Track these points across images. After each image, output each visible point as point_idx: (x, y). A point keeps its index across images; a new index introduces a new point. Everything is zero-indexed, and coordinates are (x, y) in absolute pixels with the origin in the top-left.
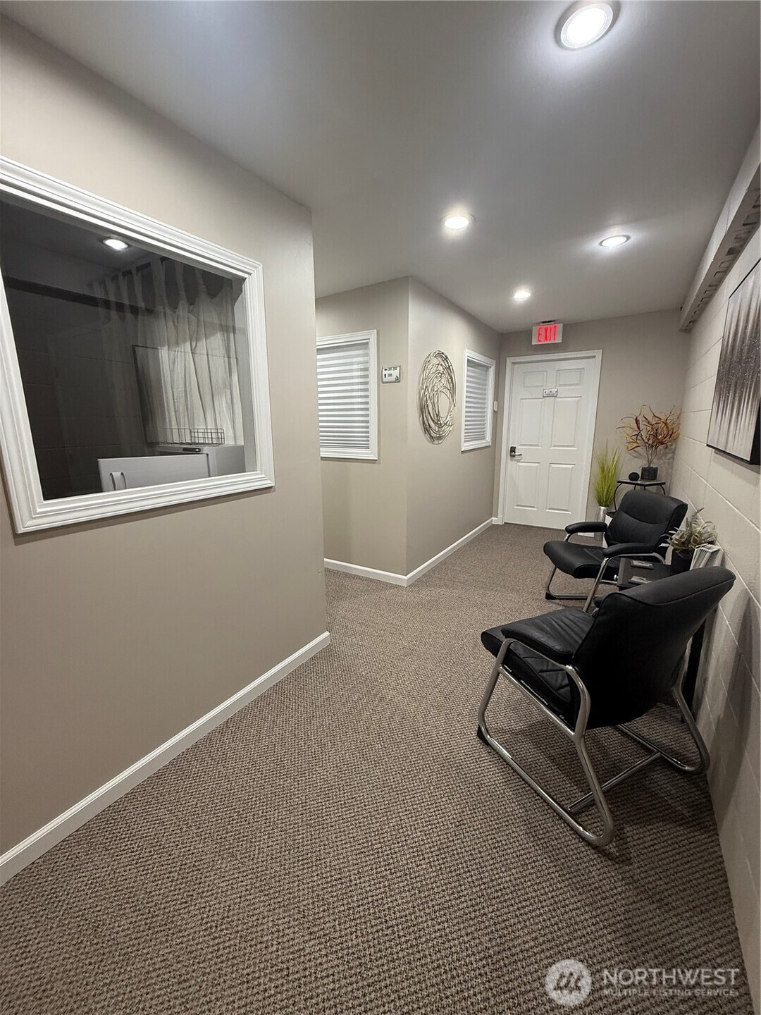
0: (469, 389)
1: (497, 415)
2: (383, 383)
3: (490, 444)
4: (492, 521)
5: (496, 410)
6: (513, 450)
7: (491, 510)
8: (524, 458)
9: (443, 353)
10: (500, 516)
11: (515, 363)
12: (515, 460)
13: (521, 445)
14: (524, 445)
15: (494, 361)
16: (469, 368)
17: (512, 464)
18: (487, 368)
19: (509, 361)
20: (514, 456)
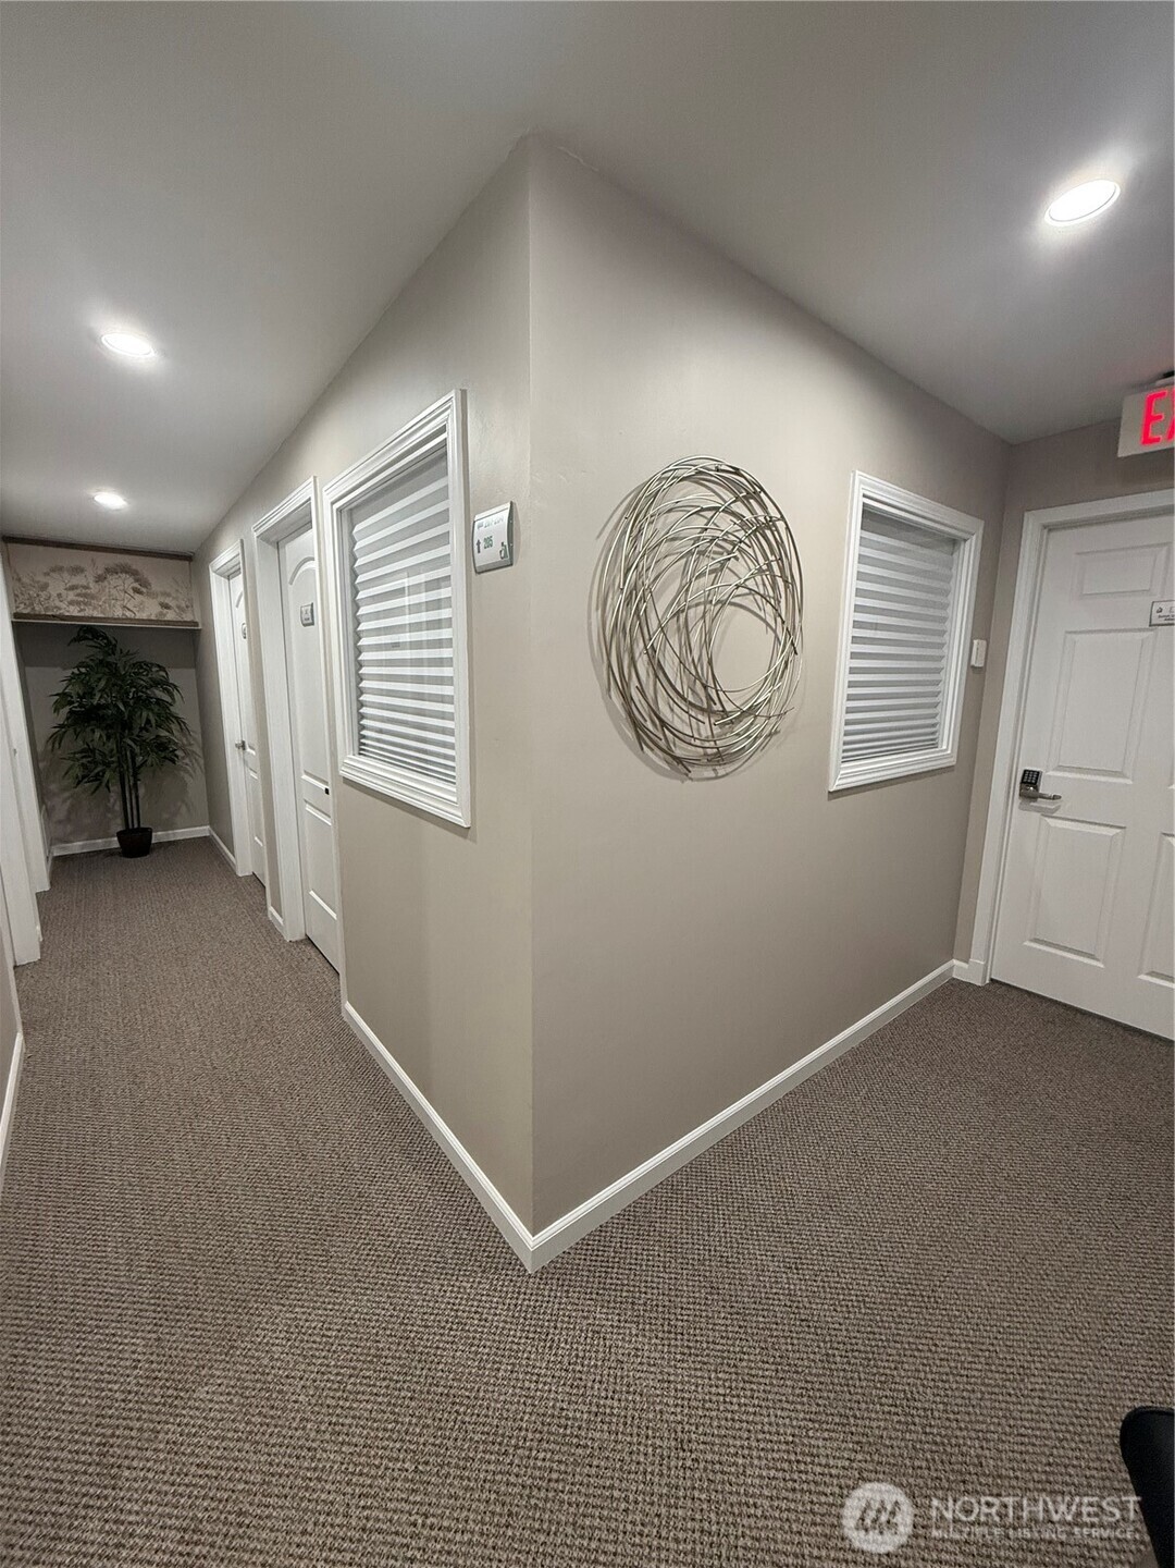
0: (861, 601)
1: (982, 682)
2: (478, 573)
3: (952, 761)
4: (952, 968)
5: (977, 662)
6: (1030, 780)
7: (951, 940)
8: (1065, 807)
9: (737, 471)
10: (977, 960)
11: (1050, 528)
12: (1039, 810)
13: (1060, 768)
14: (1071, 769)
15: (981, 524)
16: (867, 535)
17: (1025, 820)
18: (954, 543)
19: (1032, 523)
20: (1034, 798)
